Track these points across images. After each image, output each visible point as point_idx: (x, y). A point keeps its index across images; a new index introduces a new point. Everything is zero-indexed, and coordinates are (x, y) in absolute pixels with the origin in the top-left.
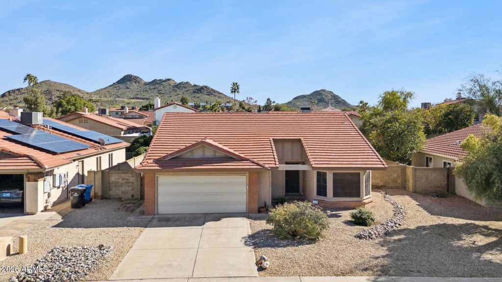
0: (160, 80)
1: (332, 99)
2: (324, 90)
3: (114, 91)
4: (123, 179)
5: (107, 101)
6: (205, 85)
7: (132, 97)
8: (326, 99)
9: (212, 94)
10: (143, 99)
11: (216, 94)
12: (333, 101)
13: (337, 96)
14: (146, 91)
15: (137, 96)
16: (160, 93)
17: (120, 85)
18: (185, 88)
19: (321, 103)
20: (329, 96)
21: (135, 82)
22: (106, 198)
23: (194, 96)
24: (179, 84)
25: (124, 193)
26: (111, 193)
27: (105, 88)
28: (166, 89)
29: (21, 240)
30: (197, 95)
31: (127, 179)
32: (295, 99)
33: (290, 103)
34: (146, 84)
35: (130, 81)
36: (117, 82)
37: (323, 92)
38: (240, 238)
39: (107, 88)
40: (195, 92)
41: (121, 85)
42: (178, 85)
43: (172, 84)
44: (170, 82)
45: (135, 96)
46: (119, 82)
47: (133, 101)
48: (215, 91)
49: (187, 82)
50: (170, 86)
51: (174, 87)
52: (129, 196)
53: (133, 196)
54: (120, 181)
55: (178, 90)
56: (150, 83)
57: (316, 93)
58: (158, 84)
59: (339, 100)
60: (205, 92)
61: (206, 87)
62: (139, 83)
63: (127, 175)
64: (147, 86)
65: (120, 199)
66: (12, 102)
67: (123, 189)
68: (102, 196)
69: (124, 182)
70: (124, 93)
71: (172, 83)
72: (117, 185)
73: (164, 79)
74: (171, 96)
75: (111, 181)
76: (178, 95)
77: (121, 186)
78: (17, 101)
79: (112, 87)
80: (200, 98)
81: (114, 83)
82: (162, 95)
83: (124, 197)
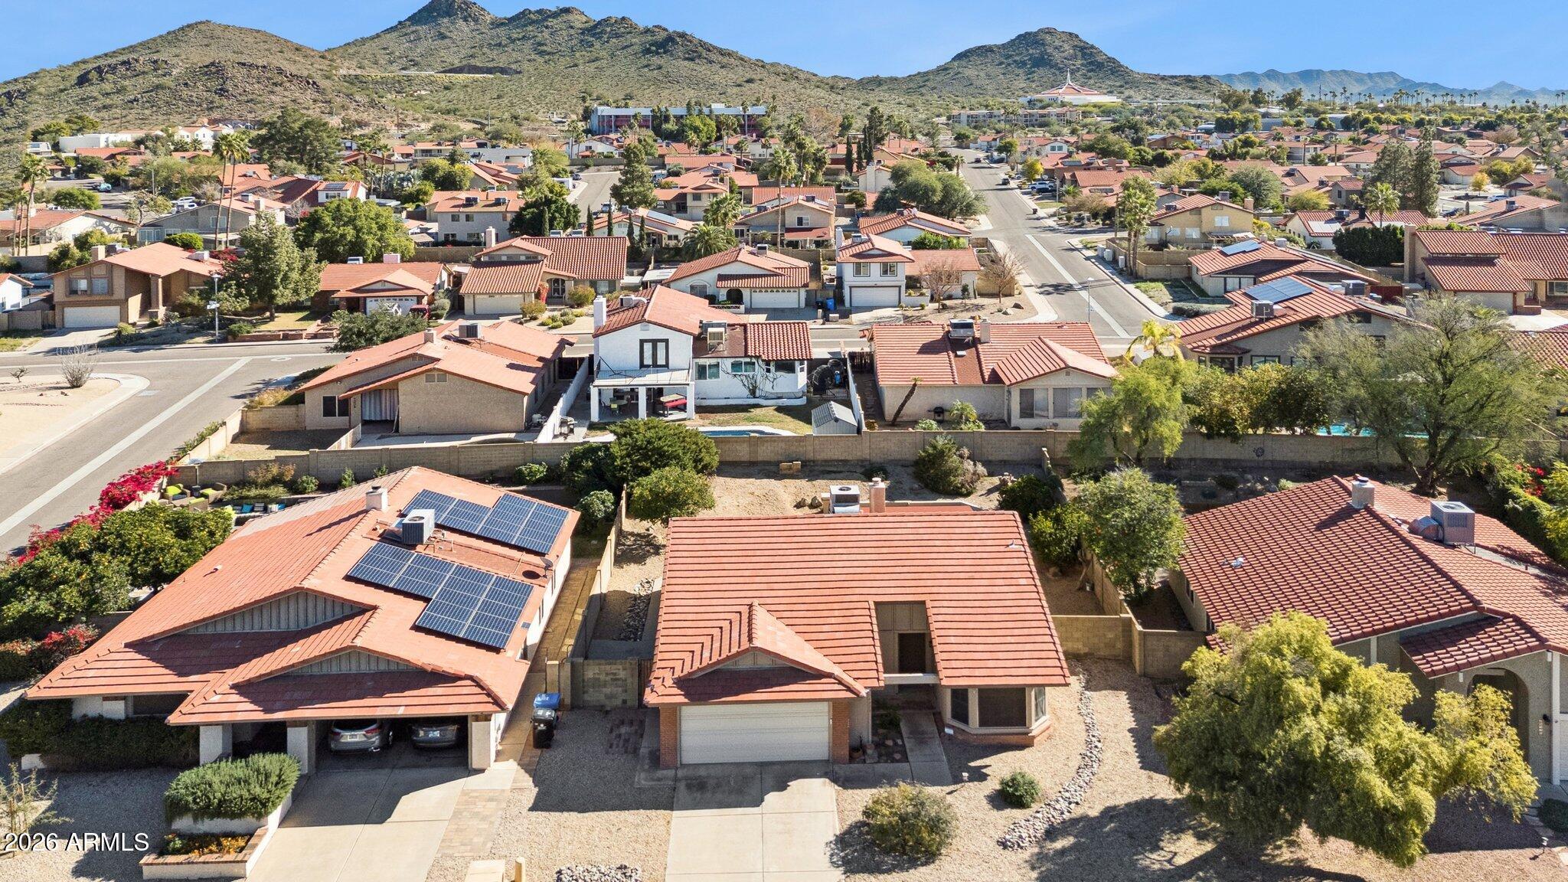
0: (540, 12)
1: (1074, 57)
2: (1050, 32)
3: (399, 46)
4: (607, 674)
5: (383, 82)
6: (680, 30)
7: (457, 64)
8: (1057, 57)
9: (700, 57)
10: (489, 71)
11: (713, 56)
12: (1079, 62)
13: (1092, 47)
14: (500, 45)
15: (473, 62)
16: (542, 53)
17: (419, 28)
18: (617, 36)
19: (1041, 71)
20: (1066, 46)
21: (465, 19)
22: (579, 708)
23: (645, 62)
24: (599, 23)
25: (610, 697)
26: (586, 697)
27: (372, 38)
28: (560, 39)
29: (519, 866)
30: (656, 60)
31: (615, 674)
32: (959, 57)
33: (943, 69)
34: (497, 24)
35: (448, 14)
36: (409, 19)
37: (1048, 38)
38: (824, 845)
39: (378, 36)
40: (647, 51)
41: (422, 29)
42: (595, 27)
43: (578, 25)
44: (571, 17)
45: (464, 63)
46: (415, 19)
47: (461, 77)
48: (709, 48)
49: (623, 18)
50: (572, 32)
51: (582, 33)
52: (619, 702)
53: (624, 702)
54: (602, 677)
55: (597, 45)
56: (511, 20)
57: (1027, 40)
58: (533, 22)
59: (1099, 59)
60: (680, 51)
61: (683, 35)
62: (476, 20)
63: (614, 667)
64: (500, 31)
65: (603, 711)
66: (108, 101)
67: (607, 690)
68: (572, 703)
69: (608, 678)
70: (430, 53)
71: (578, 21)
72: (597, 683)
73: (554, 9)
74: (576, 65)
75: (586, 678)
76: (597, 59)
77: (605, 686)
78: (127, 98)
79: (395, 34)
80: (664, 71)
81: (400, 23)
82: (547, 57)
83: (609, 705)
